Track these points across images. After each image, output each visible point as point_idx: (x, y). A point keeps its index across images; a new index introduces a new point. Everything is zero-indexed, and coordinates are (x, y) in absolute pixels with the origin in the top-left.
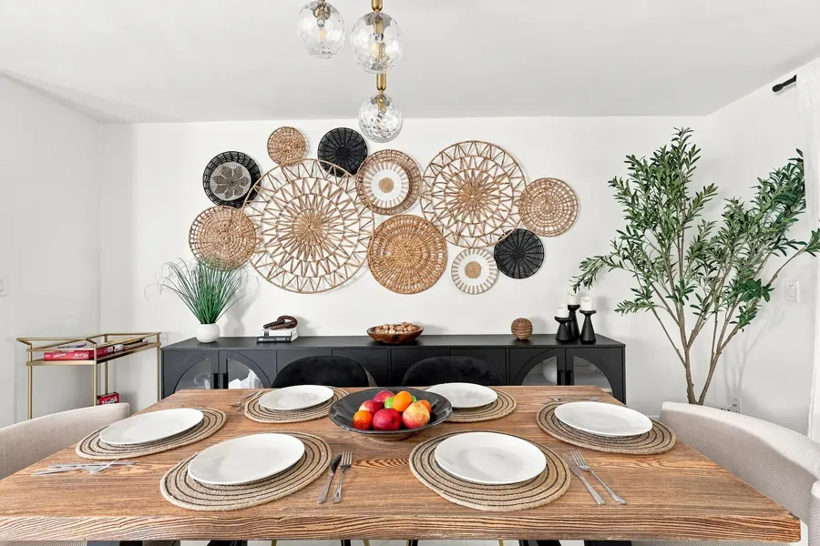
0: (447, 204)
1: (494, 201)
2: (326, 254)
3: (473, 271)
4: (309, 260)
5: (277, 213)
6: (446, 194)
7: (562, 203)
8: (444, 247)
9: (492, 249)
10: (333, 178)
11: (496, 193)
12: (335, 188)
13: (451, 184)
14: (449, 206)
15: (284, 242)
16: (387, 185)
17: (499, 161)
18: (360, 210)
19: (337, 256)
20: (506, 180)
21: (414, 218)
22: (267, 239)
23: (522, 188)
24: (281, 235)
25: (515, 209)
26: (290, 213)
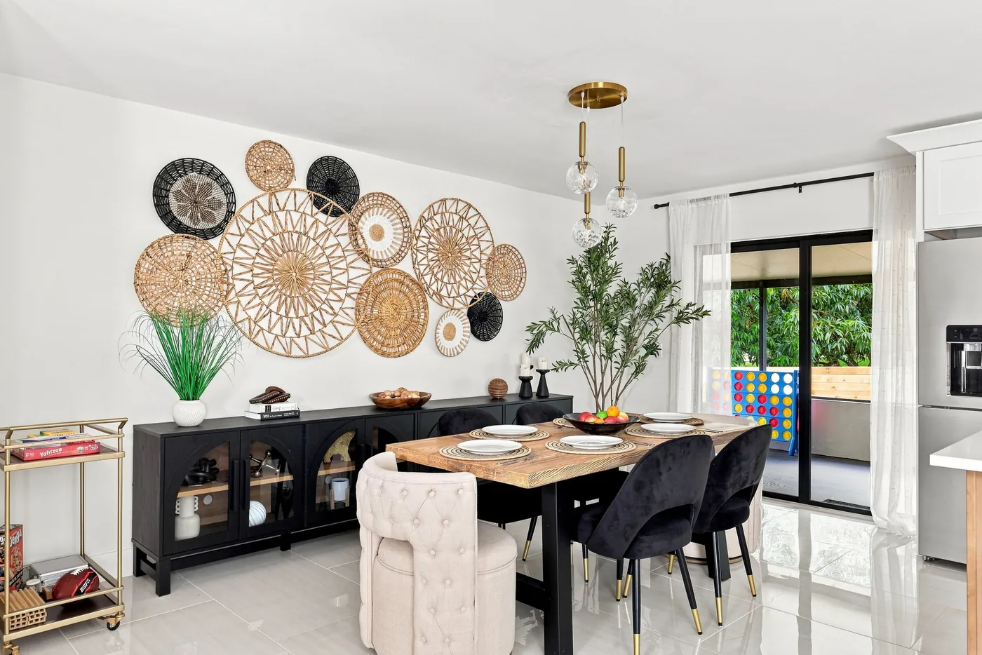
0: (428, 261)
1: (466, 261)
2: (310, 309)
3: (450, 333)
4: (290, 315)
5: (253, 252)
6: (429, 250)
7: (515, 270)
8: (426, 307)
9: (465, 311)
10: (322, 217)
11: (468, 254)
12: (322, 228)
13: (432, 240)
14: (431, 263)
15: (261, 292)
16: (378, 233)
17: (472, 221)
18: (349, 259)
19: (323, 312)
20: (476, 242)
21: (401, 273)
22: (239, 285)
23: (489, 252)
24: (257, 281)
25: (483, 272)
26: (270, 253)
